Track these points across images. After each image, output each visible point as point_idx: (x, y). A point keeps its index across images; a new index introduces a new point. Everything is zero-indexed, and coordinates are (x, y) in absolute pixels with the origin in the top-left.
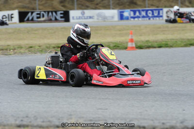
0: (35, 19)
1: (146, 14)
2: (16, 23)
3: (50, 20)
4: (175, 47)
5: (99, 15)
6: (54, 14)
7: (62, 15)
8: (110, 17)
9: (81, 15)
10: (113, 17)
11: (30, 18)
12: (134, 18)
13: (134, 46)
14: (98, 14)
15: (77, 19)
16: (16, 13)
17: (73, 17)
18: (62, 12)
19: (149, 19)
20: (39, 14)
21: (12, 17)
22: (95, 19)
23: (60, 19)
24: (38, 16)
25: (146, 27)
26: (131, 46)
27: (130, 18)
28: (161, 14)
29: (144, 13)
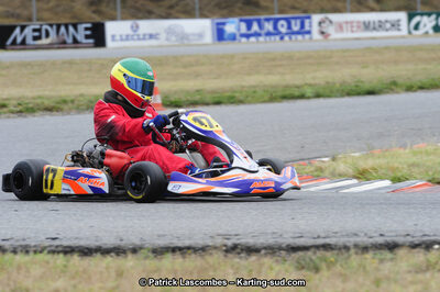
0: (29, 41)
1: (275, 27)
3: (62, 44)
4: (250, 103)
5: (169, 31)
6: (71, 29)
7: (88, 33)
8: (194, 35)
9: (130, 32)
10: (201, 36)
11: (19, 40)
12: (248, 36)
14: (169, 28)
15: (122, 40)
17: (113, 36)
18: (89, 25)
19: (282, 38)
20: (39, 30)
22: (162, 40)
23: (84, 41)
24: (37, 34)
25: (245, 58)
27: (238, 37)
28: (307, 28)
29: (269, 26)
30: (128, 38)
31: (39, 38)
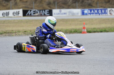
0: (32, 14)
1: (98, 12)
2: (21, 17)
3: (41, 15)
5: (70, 12)
6: (43, 11)
7: (48, 12)
8: (76, 13)
9: (59, 12)
10: (78, 14)
11: (30, 14)
12: (90, 14)
13: (86, 31)
16: (21, 11)
18: (48, 10)
19: (99, 15)
20: (35, 11)
21: (18, 13)
22: (68, 15)
23: (47, 14)
24: (34, 12)
26: (84, 31)
27: (88, 14)
28: (106, 12)
29: (96, 11)
30: (58, 14)
31: (35, 13)
